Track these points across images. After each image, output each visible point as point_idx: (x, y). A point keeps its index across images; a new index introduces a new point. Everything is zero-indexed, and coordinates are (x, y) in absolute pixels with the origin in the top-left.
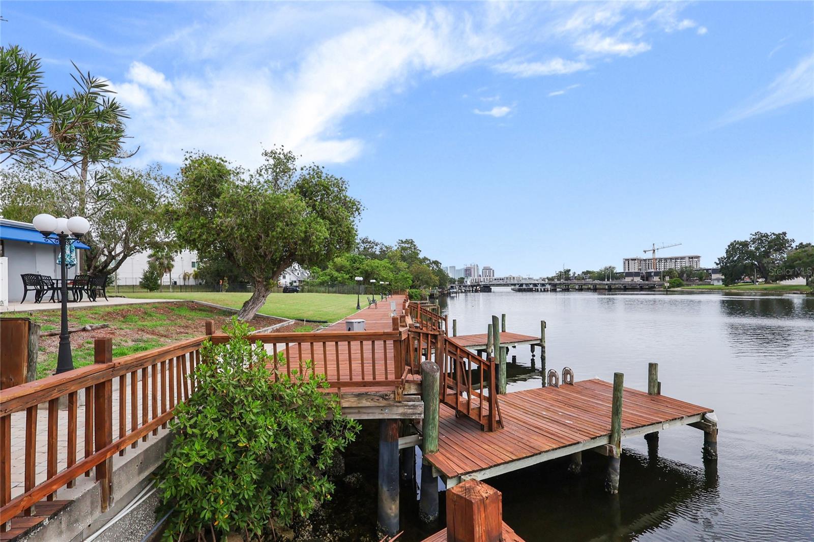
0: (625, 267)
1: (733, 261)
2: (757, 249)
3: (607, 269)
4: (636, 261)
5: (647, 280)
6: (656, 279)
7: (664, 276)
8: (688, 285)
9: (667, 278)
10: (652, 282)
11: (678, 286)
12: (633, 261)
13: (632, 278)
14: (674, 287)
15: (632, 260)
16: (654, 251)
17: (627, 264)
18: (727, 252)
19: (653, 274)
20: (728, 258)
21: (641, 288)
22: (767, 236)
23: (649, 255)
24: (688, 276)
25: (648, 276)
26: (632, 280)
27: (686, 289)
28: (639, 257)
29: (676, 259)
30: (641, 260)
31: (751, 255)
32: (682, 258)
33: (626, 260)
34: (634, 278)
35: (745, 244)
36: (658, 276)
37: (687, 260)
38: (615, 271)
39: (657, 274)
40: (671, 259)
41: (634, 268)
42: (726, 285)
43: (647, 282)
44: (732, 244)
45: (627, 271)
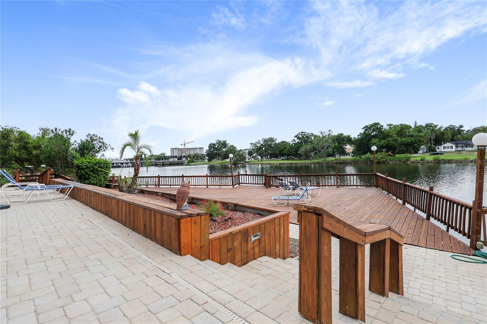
0: (171, 154)
1: (211, 151)
2: (218, 147)
3: (162, 154)
4: (177, 150)
5: (180, 160)
6: (184, 159)
7: (187, 158)
8: (196, 162)
9: (189, 159)
10: (182, 161)
11: (193, 162)
12: (175, 150)
13: (173, 159)
14: (191, 163)
15: (175, 149)
16: (185, 144)
17: (172, 151)
18: (209, 147)
19: (183, 157)
20: (209, 150)
21: (178, 164)
22: (221, 142)
23: (183, 147)
24: (197, 157)
25: (180, 158)
26: (174, 160)
27: (195, 163)
28: (178, 148)
29: (194, 149)
30: (179, 149)
31: (217, 149)
32: (197, 148)
33: (172, 149)
34: (175, 159)
35: (214, 144)
36: (184, 158)
37: (198, 149)
38: (165, 155)
39: (184, 156)
40: (192, 149)
41: (176, 154)
42: (209, 162)
43: (180, 161)
44: (210, 144)
45: (173, 155)
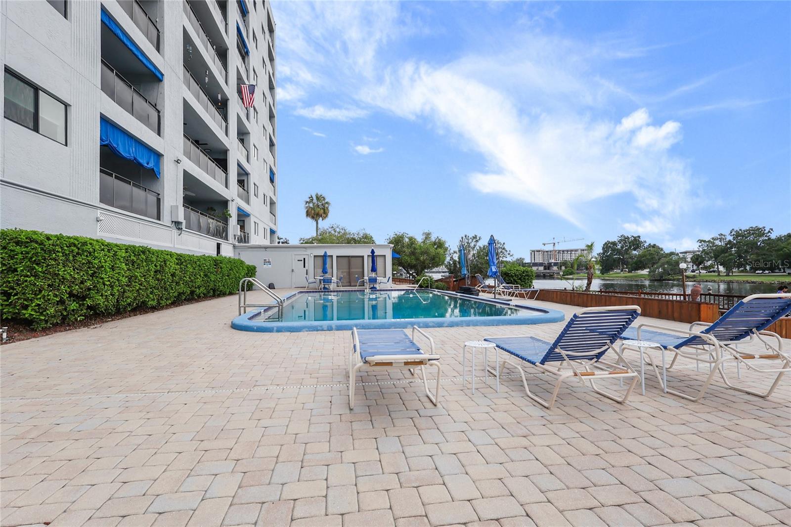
0: (531, 259)
1: (607, 256)
2: (622, 247)
3: (518, 260)
4: (540, 253)
5: (549, 269)
6: (555, 268)
7: (561, 266)
8: (578, 273)
9: (563, 268)
10: (552, 271)
11: (571, 274)
12: (538, 253)
13: (537, 267)
14: (568, 275)
15: (537, 251)
16: (554, 244)
17: (533, 255)
18: (603, 248)
19: (552, 264)
20: (604, 253)
22: (628, 238)
23: (549, 248)
24: (578, 266)
25: (548, 267)
26: (538, 269)
27: (575, 276)
28: (542, 249)
30: (544, 252)
31: (619, 252)
33: (533, 251)
34: (539, 267)
35: (614, 244)
36: (556, 266)
38: (524, 262)
39: (556, 264)
40: (567, 251)
41: (539, 259)
42: (603, 274)
43: (548, 271)
44: (606, 243)
45: (533, 262)
